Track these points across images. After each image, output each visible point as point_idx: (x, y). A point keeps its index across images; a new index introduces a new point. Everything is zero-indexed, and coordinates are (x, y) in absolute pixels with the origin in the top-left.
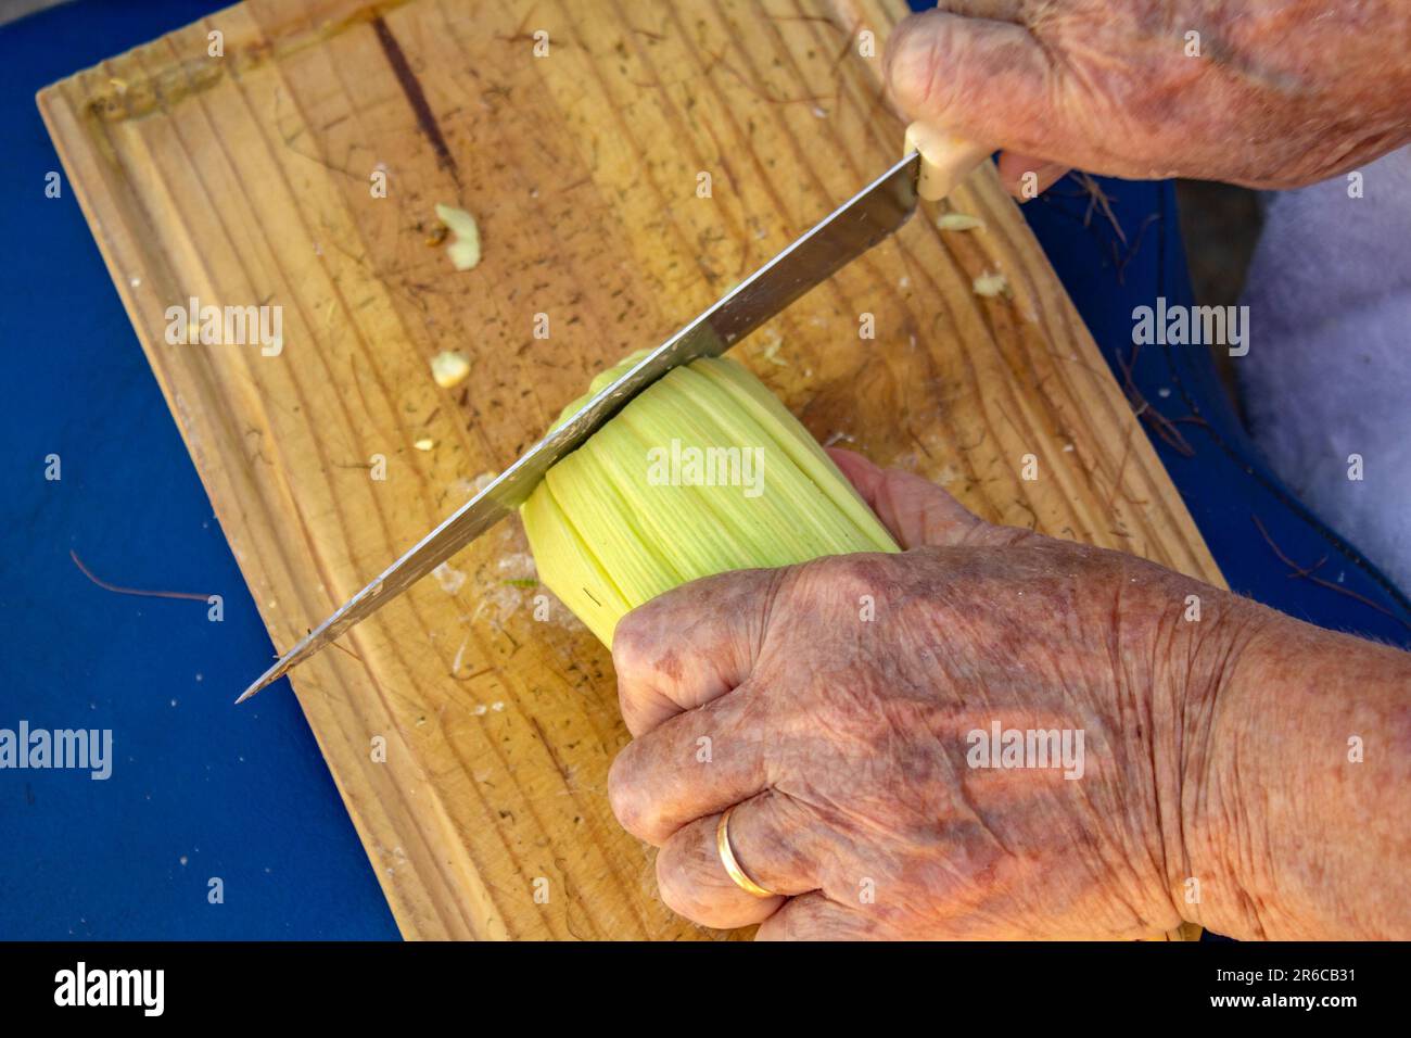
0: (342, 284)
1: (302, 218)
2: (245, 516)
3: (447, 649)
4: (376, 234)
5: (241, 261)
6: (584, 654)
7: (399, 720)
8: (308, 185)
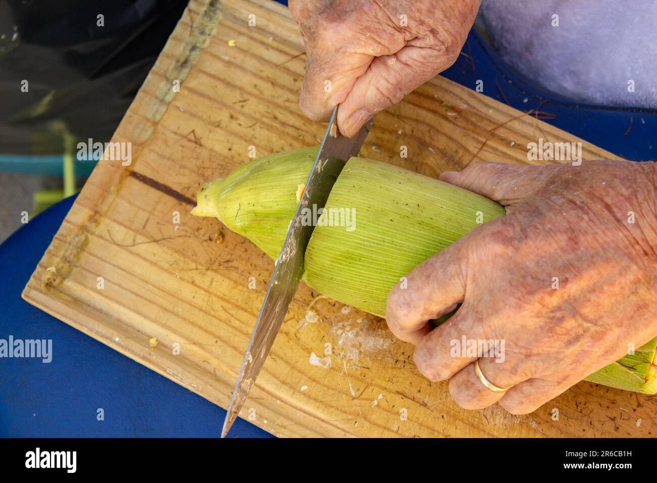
0: (197, 282)
1: (162, 268)
3: (345, 390)
4: (195, 254)
5: (151, 302)
6: (397, 353)
7: (346, 430)
8: (154, 255)
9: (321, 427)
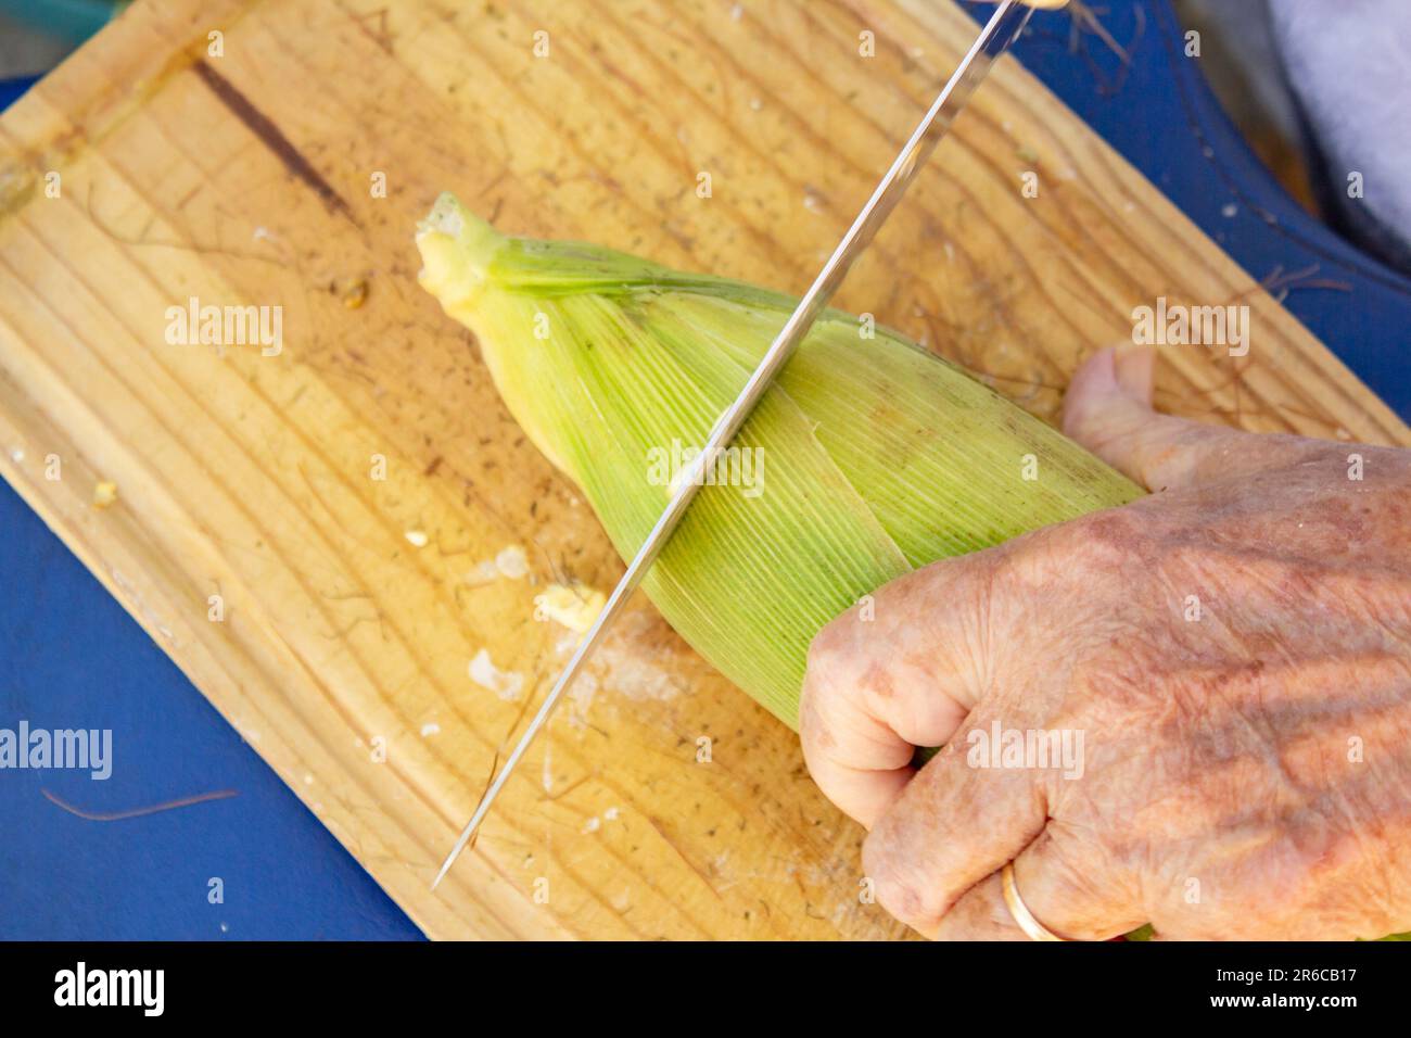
0: (262, 383)
2: (242, 689)
3: (530, 767)
5: (135, 393)
6: (689, 722)
7: (502, 866)
8: (183, 280)
9: (442, 839)
